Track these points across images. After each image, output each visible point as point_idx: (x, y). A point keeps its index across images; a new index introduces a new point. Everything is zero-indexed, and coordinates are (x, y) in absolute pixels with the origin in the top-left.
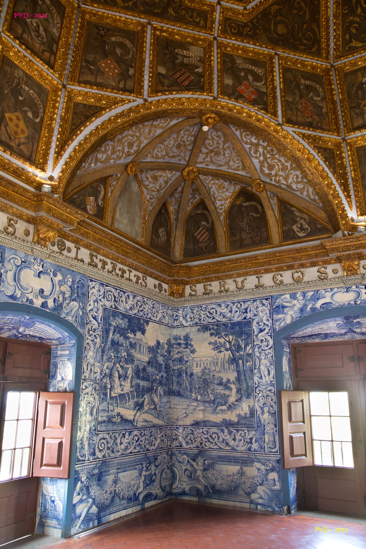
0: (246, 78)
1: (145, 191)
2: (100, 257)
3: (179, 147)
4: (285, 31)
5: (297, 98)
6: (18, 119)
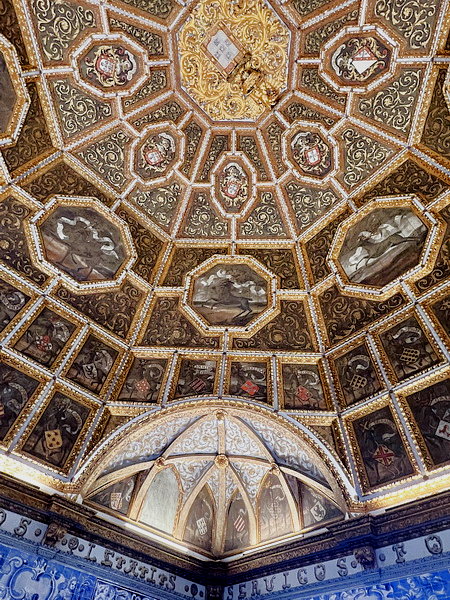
0: (249, 377)
1: (183, 482)
2: (117, 554)
3: (205, 439)
4: (281, 339)
5: (294, 386)
6: (56, 434)
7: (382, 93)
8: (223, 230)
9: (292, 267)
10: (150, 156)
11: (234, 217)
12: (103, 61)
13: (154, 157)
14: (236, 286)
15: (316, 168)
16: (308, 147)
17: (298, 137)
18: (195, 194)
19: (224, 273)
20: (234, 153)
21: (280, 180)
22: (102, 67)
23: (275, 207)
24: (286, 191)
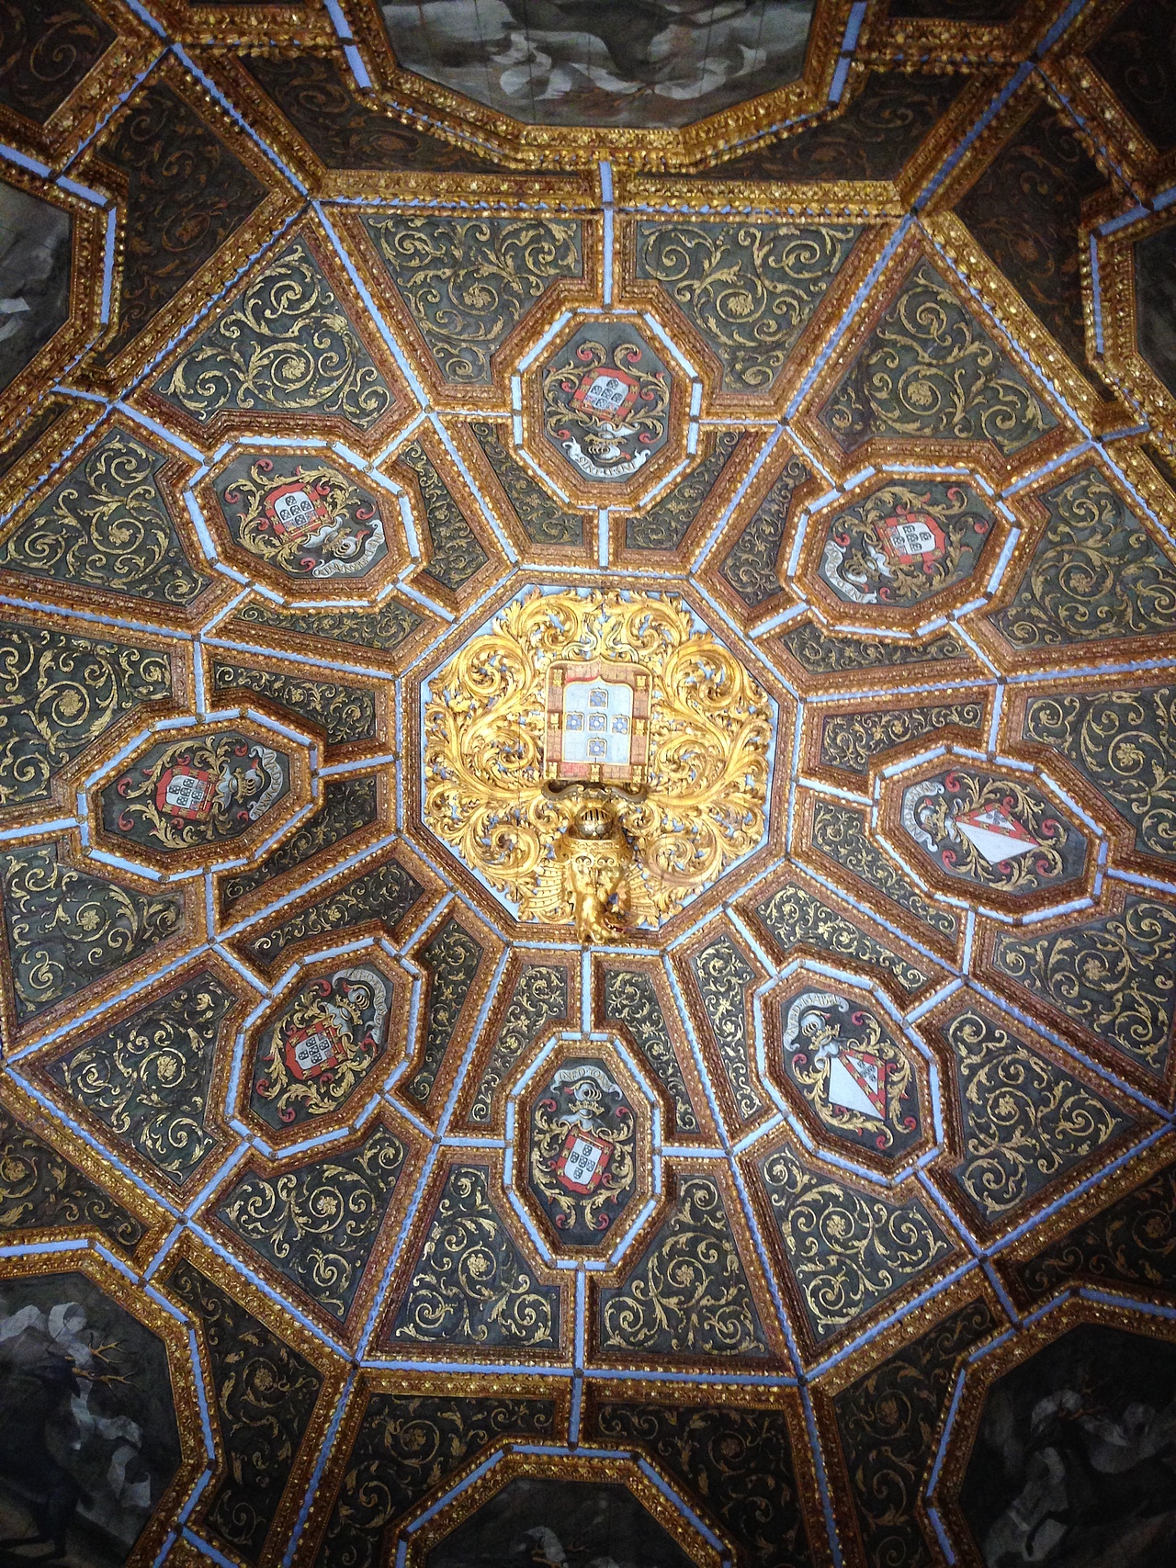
7: (839, 1193)
8: (185, 1153)
9: (284, 1453)
10: (179, 780)
11: (250, 1142)
12: (300, 497)
13: (183, 793)
14: (81, 1411)
15: (565, 1202)
16: (587, 1126)
17: (588, 1070)
18: (199, 976)
19: (76, 1324)
20: (402, 956)
21: (453, 1140)
22: (281, 505)
23: (383, 1200)
24: (443, 1185)
